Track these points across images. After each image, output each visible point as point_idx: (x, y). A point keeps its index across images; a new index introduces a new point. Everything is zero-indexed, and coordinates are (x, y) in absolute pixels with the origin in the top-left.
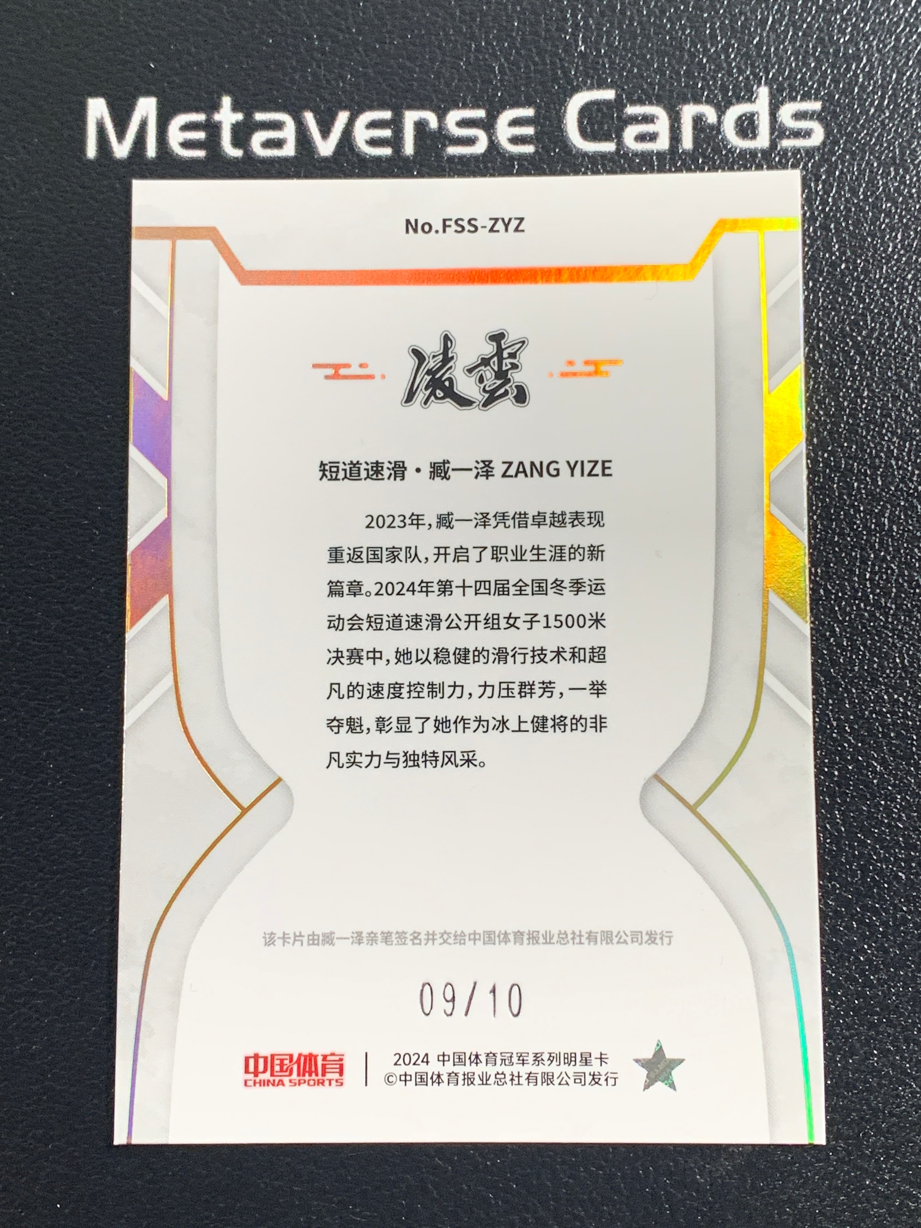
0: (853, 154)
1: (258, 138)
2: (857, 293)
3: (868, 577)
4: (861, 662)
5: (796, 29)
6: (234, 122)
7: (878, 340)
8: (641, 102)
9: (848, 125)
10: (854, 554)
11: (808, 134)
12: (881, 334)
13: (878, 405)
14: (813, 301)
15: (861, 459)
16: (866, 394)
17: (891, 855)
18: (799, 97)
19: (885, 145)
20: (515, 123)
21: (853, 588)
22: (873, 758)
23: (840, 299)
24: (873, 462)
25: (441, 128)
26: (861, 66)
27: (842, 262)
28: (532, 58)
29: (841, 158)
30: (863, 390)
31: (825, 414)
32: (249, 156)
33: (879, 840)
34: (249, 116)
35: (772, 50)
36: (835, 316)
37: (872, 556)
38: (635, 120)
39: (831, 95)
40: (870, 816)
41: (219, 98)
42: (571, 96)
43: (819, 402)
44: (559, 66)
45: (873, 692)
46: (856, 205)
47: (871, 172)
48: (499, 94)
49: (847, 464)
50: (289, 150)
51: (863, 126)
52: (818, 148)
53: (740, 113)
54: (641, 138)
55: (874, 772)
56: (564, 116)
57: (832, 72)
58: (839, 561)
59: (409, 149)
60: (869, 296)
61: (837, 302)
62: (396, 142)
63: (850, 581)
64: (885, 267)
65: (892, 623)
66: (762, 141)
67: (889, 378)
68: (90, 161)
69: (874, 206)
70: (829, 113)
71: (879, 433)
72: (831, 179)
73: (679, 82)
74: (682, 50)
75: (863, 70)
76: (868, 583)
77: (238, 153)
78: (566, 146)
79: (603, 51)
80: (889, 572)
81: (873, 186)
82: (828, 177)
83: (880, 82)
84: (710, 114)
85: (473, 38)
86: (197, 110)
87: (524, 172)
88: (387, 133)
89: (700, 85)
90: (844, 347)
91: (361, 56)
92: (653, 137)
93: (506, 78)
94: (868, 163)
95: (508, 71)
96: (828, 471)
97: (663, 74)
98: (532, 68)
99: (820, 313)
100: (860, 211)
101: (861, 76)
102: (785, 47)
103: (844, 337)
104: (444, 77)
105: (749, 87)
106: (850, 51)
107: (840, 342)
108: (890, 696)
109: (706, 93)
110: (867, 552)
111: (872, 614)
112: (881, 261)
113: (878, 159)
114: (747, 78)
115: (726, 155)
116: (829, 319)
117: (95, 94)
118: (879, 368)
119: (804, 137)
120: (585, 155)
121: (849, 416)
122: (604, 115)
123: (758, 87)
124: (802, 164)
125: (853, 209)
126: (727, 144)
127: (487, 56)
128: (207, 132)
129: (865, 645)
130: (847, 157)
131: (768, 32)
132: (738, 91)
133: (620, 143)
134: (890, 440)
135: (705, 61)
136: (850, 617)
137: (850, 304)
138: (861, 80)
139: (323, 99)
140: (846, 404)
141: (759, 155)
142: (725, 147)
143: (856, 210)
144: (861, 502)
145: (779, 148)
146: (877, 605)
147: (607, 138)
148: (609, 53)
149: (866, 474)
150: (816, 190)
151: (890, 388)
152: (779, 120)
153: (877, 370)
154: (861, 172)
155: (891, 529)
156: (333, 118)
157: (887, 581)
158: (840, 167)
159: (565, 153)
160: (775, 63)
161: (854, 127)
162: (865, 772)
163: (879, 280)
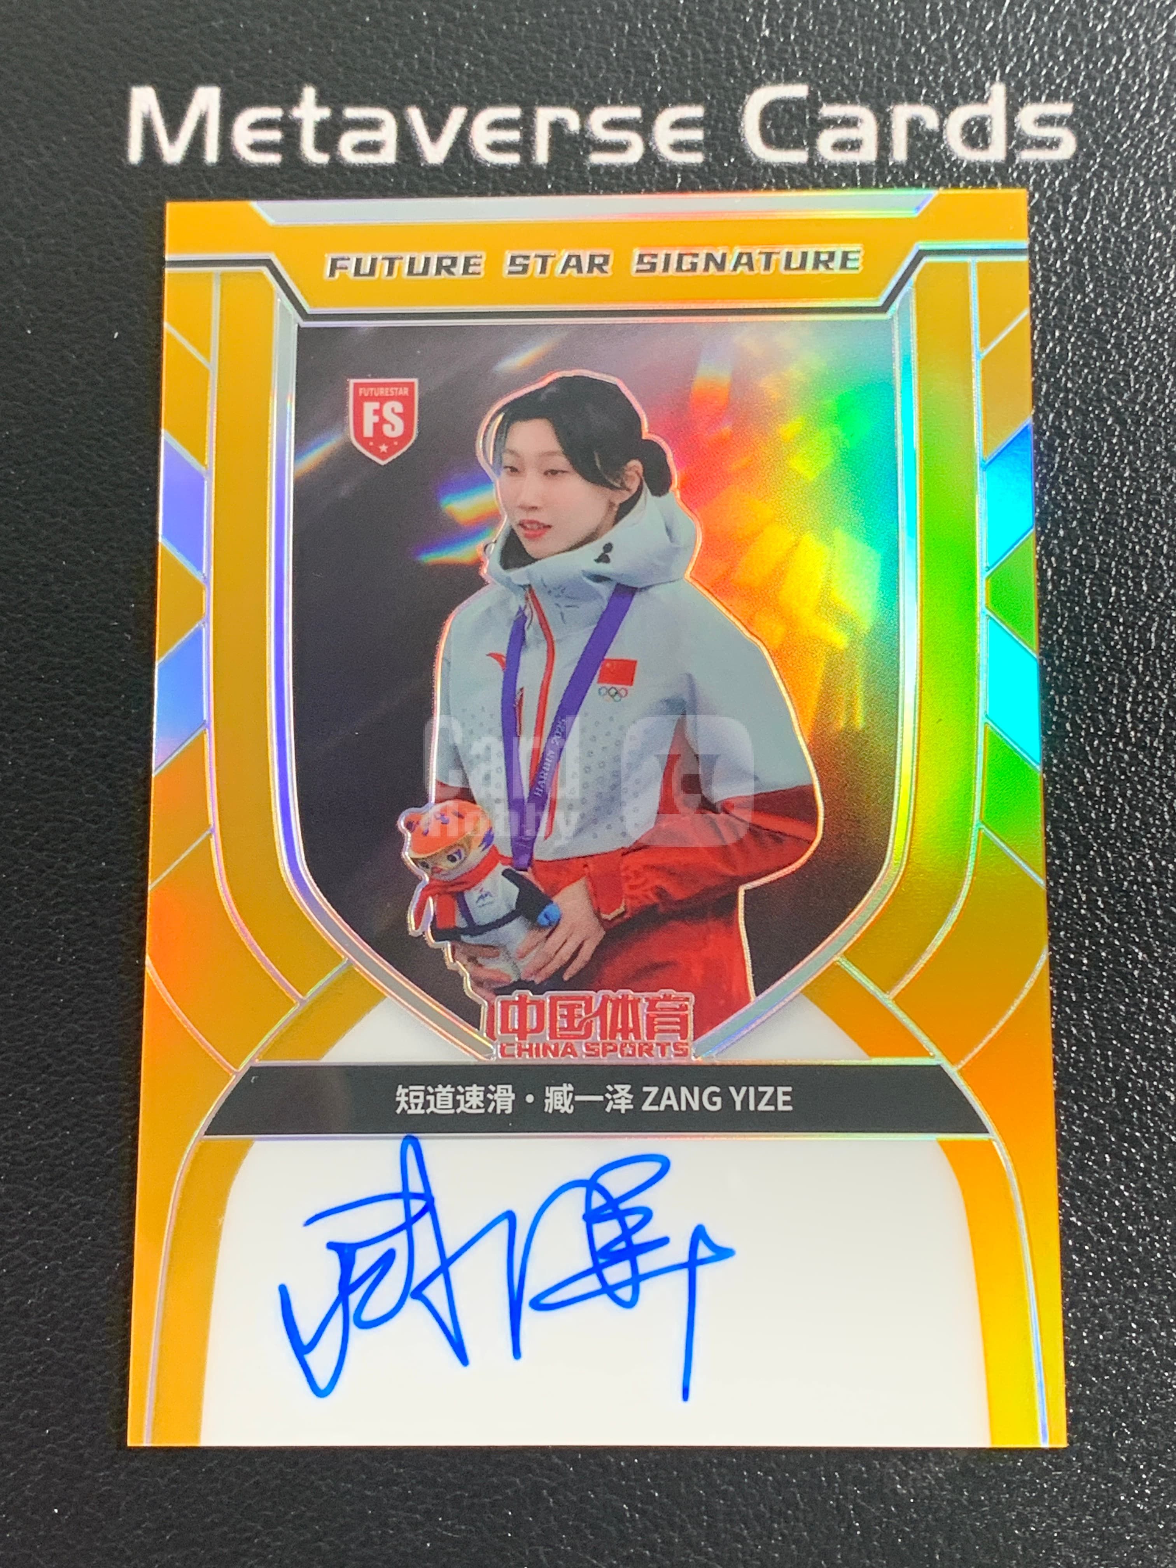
0: (1113, 171)
1: (348, 141)
2: (1118, 346)
3: (1128, 709)
4: (1120, 817)
5: (1040, 13)
6: (318, 120)
7: (1143, 405)
8: (840, 100)
9: (1107, 133)
10: (1110, 679)
11: (1055, 144)
12: (1148, 398)
13: (1144, 488)
14: (1060, 354)
15: (1121, 556)
16: (1127, 474)
17: (1156, 1068)
18: (1044, 98)
19: (1154, 159)
20: (679, 124)
21: (1109, 721)
22: (1134, 943)
23: (1094, 353)
24: (1136, 561)
25: (583, 130)
26: (1124, 59)
27: (1098, 305)
28: (700, 44)
29: (1098, 175)
30: (1124, 469)
31: (1073, 499)
32: (336, 163)
33: (1141, 1049)
34: (337, 112)
35: (1010, 38)
36: (1089, 373)
37: (1134, 682)
38: (831, 123)
39: (1084, 96)
40: (1129, 1018)
41: (300, 90)
42: (751, 93)
43: (1066, 483)
44: (736, 54)
45: (1134, 857)
46: (1117, 235)
47: (1136, 192)
48: (659, 89)
49: (1102, 562)
50: (388, 156)
51: (1125, 135)
52: (1069, 162)
53: (967, 117)
54: (840, 146)
55: (1135, 961)
56: (741, 117)
57: (1087, 67)
58: (1092, 688)
59: (542, 155)
60: (1133, 350)
61: (1092, 358)
62: (526, 147)
63: (1105, 713)
64: (1153, 313)
65: (1160, 768)
66: (996, 152)
67: (1157, 453)
68: (134, 167)
69: (1139, 235)
70: (1082, 118)
71: (1145, 524)
72: (1085, 201)
73: (890, 79)
74: (893, 35)
75: (1126, 65)
76: (1128, 716)
77: (323, 159)
78: (745, 155)
79: (792, 37)
80: (1156, 702)
81: (1138, 210)
82: (1080, 199)
83: (1147, 80)
84: (929, 117)
85: (627, 18)
86: (272, 103)
87: (688, 187)
88: (514, 136)
89: (916, 81)
90: (1099, 415)
91: (483, 39)
92: (855, 145)
93: (668, 68)
94: (1133, 182)
95: (670, 61)
96: (1077, 572)
97: (869, 66)
98: (701, 58)
99: (1069, 371)
100: (1122, 242)
101: (1124, 73)
102: (1026, 35)
103: (1099, 401)
104: (589, 67)
105: (980, 84)
106: (1110, 42)
107: (1095, 408)
108: (1157, 863)
109: (924, 91)
110: (1128, 677)
111: (1134, 756)
112: (1148, 306)
113: (1146, 176)
114: (978, 72)
115: (950, 169)
116: (1080, 377)
117: (140, 83)
118: (1145, 441)
119: (1050, 147)
120: (767, 166)
121: (1105, 501)
122: (792, 116)
123: (991, 84)
124: (1047, 181)
125: (1113, 240)
126: (951, 156)
127: (644, 41)
128: (283, 131)
129: (1123, 795)
130: (1105, 173)
131: (1005, 16)
132: (965, 88)
133: (813, 152)
134: (1158, 533)
135: (923, 51)
136: (1105, 761)
137: (1107, 360)
138: (1123, 77)
139: (433, 93)
140: (1101, 487)
141: (992, 169)
142: (948, 159)
143: (1116, 241)
144: (1120, 611)
145: (1017, 162)
146: (1140, 745)
147: (797, 145)
148: (800, 40)
149: (1126, 576)
150: (1065, 213)
151: (1159, 467)
152: (1018, 126)
153: (1142, 444)
154: (1123, 192)
155: (1159, 648)
156: (445, 115)
157: (1154, 714)
158: (1096, 186)
159: (742, 163)
160: (1013, 55)
161: (1114, 137)
162: (1122, 960)
163: (1146, 330)
